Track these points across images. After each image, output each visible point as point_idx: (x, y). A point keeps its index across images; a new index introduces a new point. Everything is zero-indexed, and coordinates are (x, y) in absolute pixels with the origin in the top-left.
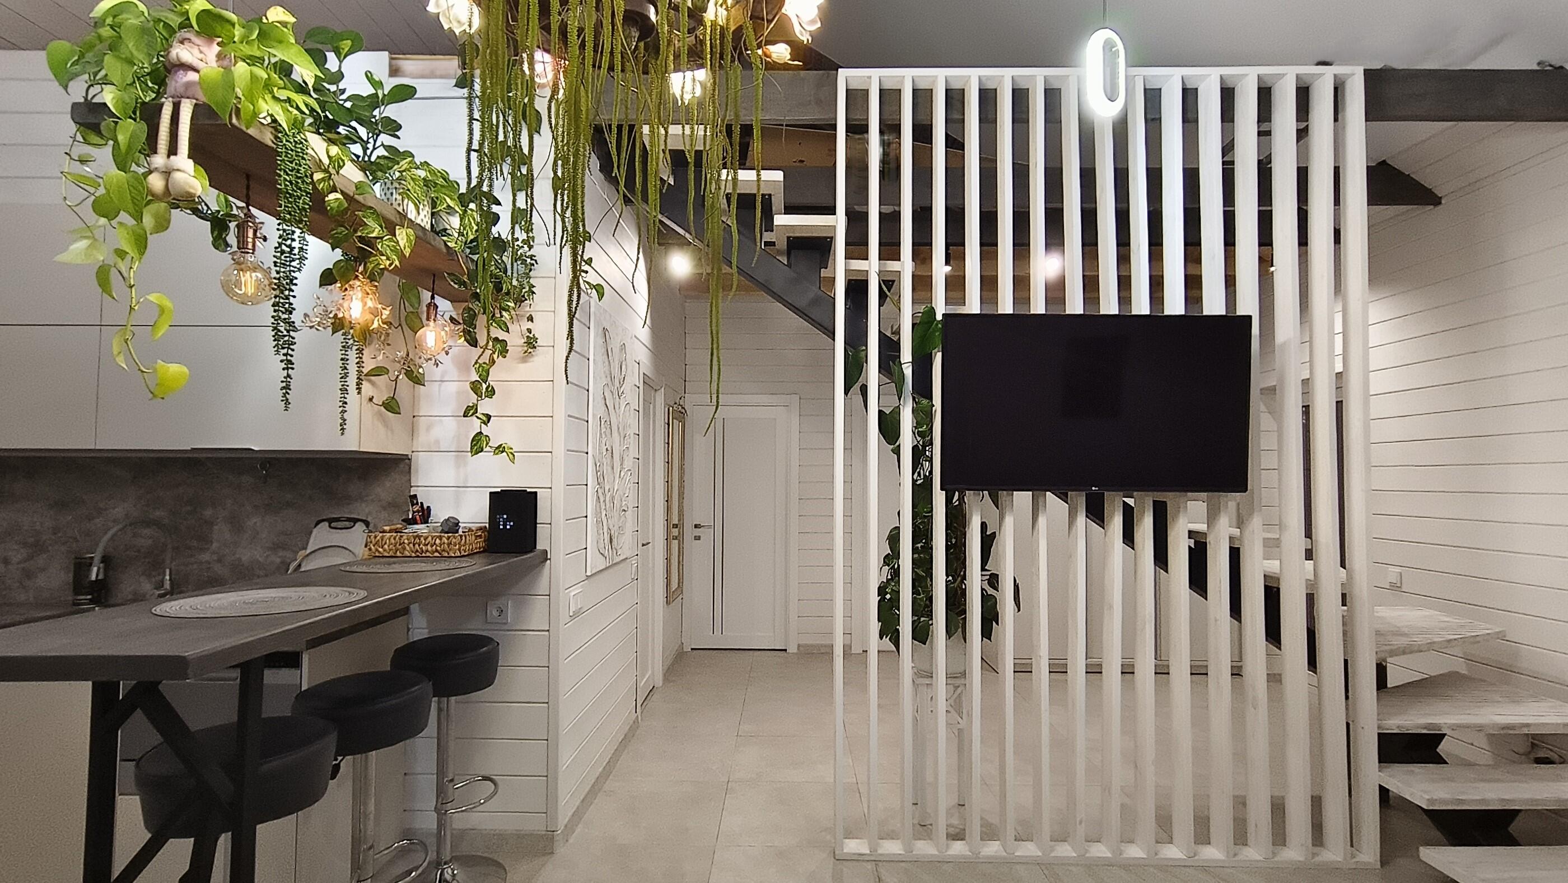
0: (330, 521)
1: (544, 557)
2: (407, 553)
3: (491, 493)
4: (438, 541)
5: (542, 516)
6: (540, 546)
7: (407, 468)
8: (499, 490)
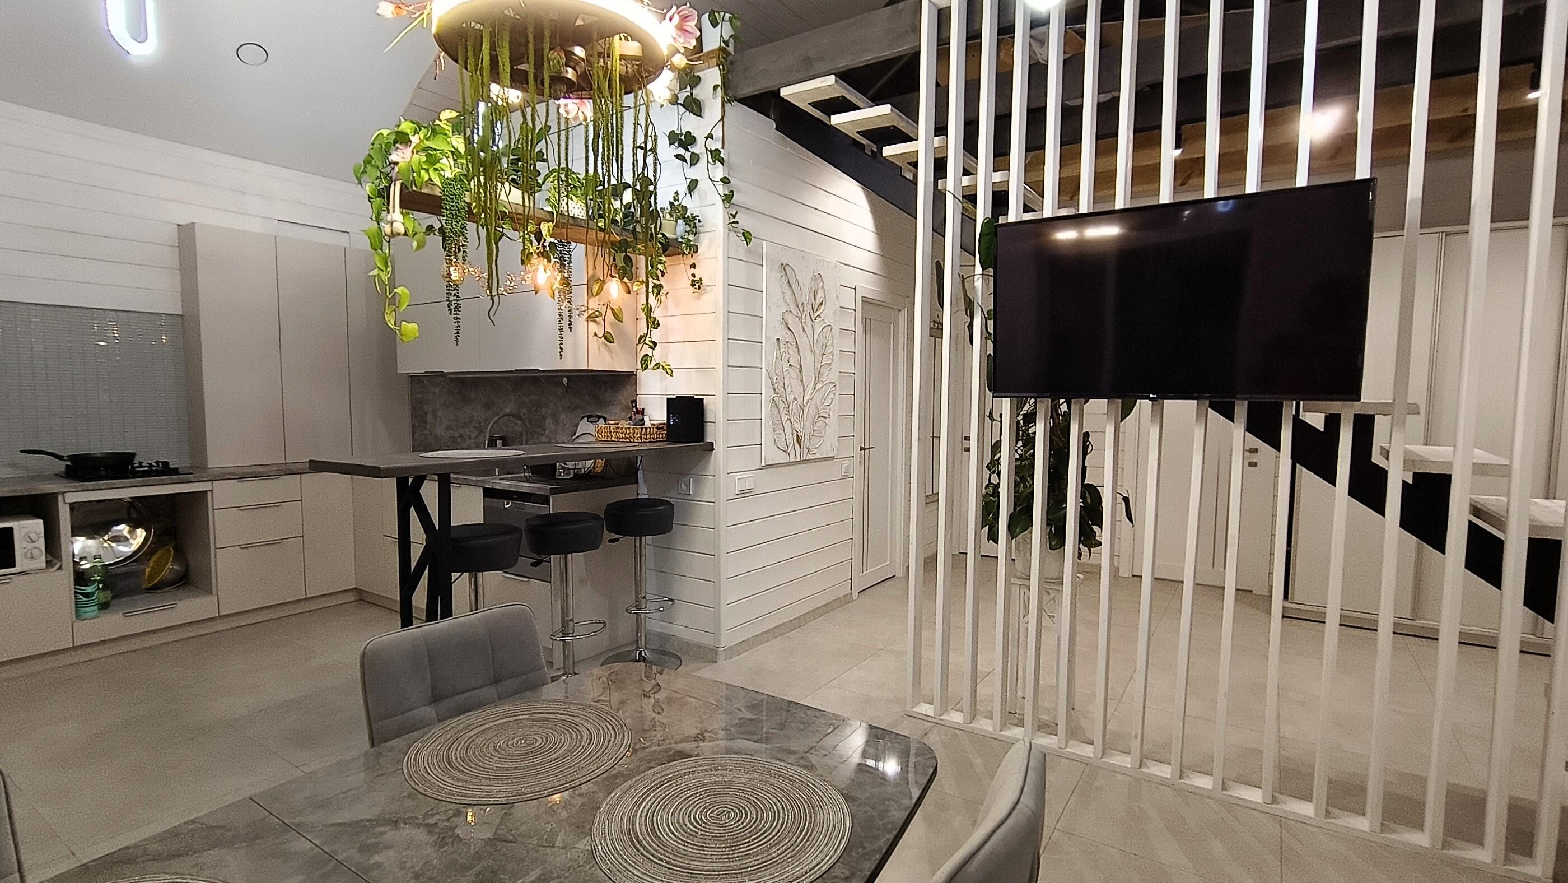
0: (588, 417)
1: (711, 447)
2: (613, 439)
3: (668, 399)
4: (628, 432)
5: (709, 417)
6: (709, 439)
7: (634, 380)
8: (674, 397)
